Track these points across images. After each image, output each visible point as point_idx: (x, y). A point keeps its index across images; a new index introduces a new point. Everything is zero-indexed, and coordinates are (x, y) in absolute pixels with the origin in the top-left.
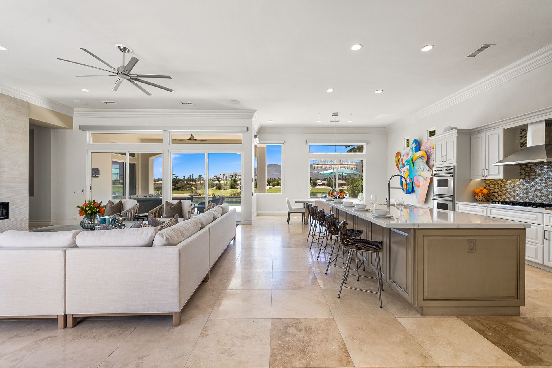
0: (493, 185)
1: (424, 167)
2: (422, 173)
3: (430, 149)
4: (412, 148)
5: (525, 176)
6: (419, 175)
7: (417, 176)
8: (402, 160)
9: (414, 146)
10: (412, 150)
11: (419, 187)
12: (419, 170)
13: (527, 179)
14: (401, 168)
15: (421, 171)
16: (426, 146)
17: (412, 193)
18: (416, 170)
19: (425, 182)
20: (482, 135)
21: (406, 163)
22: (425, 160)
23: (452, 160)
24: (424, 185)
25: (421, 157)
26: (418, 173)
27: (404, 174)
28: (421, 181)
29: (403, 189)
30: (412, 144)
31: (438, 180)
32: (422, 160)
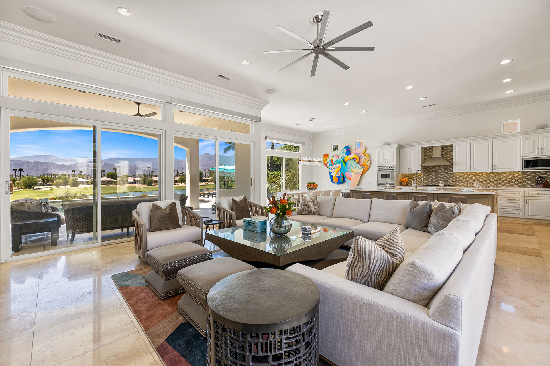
0: (408, 177)
1: (356, 166)
2: (353, 170)
3: (360, 154)
4: (343, 152)
5: (426, 172)
7: (349, 171)
8: (332, 160)
9: (345, 150)
10: (343, 154)
11: (351, 179)
12: (351, 167)
13: (428, 173)
14: (330, 165)
15: (352, 168)
16: (357, 151)
17: (344, 182)
18: (348, 168)
19: (356, 176)
20: (408, 149)
21: (336, 162)
22: (357, 161)
23: (393, 162)
24: (356, 177)
25: (353, 159)
26: (350, 170)
27: (334, 170)
28: (353, 175)
29: (332, 181)
30: (343, 149)
31: (381, 174)
32: (355, 161)
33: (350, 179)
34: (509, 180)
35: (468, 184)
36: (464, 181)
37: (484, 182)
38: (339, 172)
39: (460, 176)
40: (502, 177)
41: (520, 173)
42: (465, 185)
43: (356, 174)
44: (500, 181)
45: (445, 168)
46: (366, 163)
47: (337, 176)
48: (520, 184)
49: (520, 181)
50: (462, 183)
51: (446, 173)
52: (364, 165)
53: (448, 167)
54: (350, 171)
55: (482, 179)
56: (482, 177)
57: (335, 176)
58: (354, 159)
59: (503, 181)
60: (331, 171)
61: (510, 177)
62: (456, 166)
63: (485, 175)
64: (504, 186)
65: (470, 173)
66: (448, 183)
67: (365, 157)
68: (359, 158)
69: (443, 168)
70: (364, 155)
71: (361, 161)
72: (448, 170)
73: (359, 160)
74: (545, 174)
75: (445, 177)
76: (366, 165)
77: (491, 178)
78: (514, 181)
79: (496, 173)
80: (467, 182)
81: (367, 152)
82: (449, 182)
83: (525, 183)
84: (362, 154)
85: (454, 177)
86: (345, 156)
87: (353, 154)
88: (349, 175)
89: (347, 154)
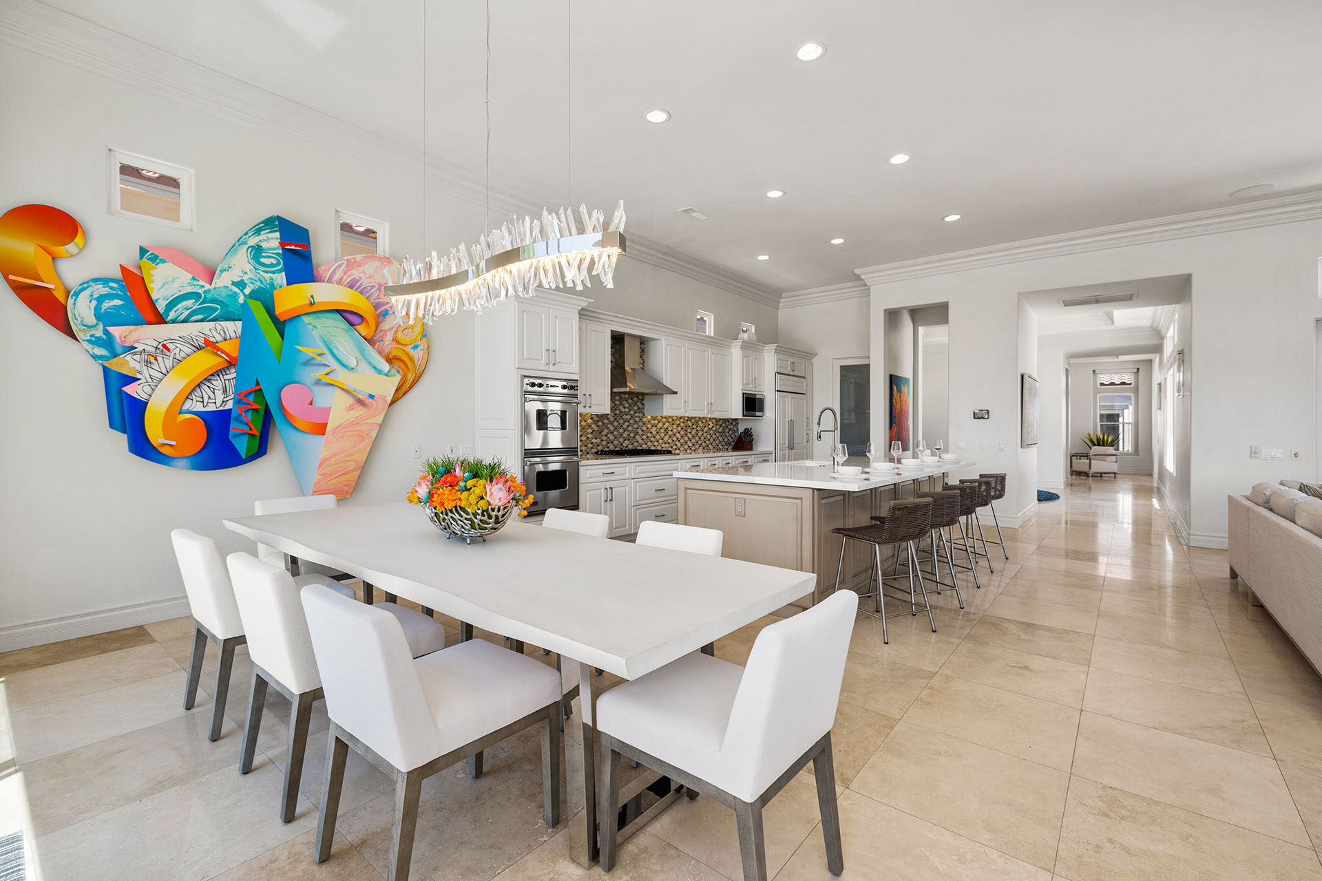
1: (356, 355)
2: (342, 376)
4: (255, 247)
6: (326, 379)
8: (128, 279)
9: (272, 241)
10: (254, 258)
12: (329, 359)
14: (106, 319)
15: (333, 364)
17: (265, 453)
18: (304, 359)
19: (360, 411)
21: (189, 303)
22: (368, 330)
23: (569, 364)
24: (355, 423)
25: (338, 311)
26: (319, 373)
27: (164, 363)
28: (338, 409)
29: (141, 446)
30: (258, 231)
32: (352, 325)
33: (321, 429)
36: (658, 437)
38: (217, 383)
39: (653, 426)
43: (360, 402)
46: (408, 349)
47: (199, 408)
49: (714, 436)
51: (633, 417)
52: (397, 358)
53: (638, 399)
54: (318, 382)
55: (680, 432)
56: (680, 429)
57: (176, 407)
58: (349, 316)
59: (700, 438)
60: (130, 364)
61: (707, 429)
62: (670, 398)
64: (701, 448)
66: (635, 444)
68: (375, 311)
69: (629, 401)
71: (380, 334)
72: (637, 408)
73: (376, 326)
76: (408, 361)
79: (693, 421)
85: (644, 428)
86: (272, 279)
87: (330, 281)
88: (311, 404)
89: (287, 269)
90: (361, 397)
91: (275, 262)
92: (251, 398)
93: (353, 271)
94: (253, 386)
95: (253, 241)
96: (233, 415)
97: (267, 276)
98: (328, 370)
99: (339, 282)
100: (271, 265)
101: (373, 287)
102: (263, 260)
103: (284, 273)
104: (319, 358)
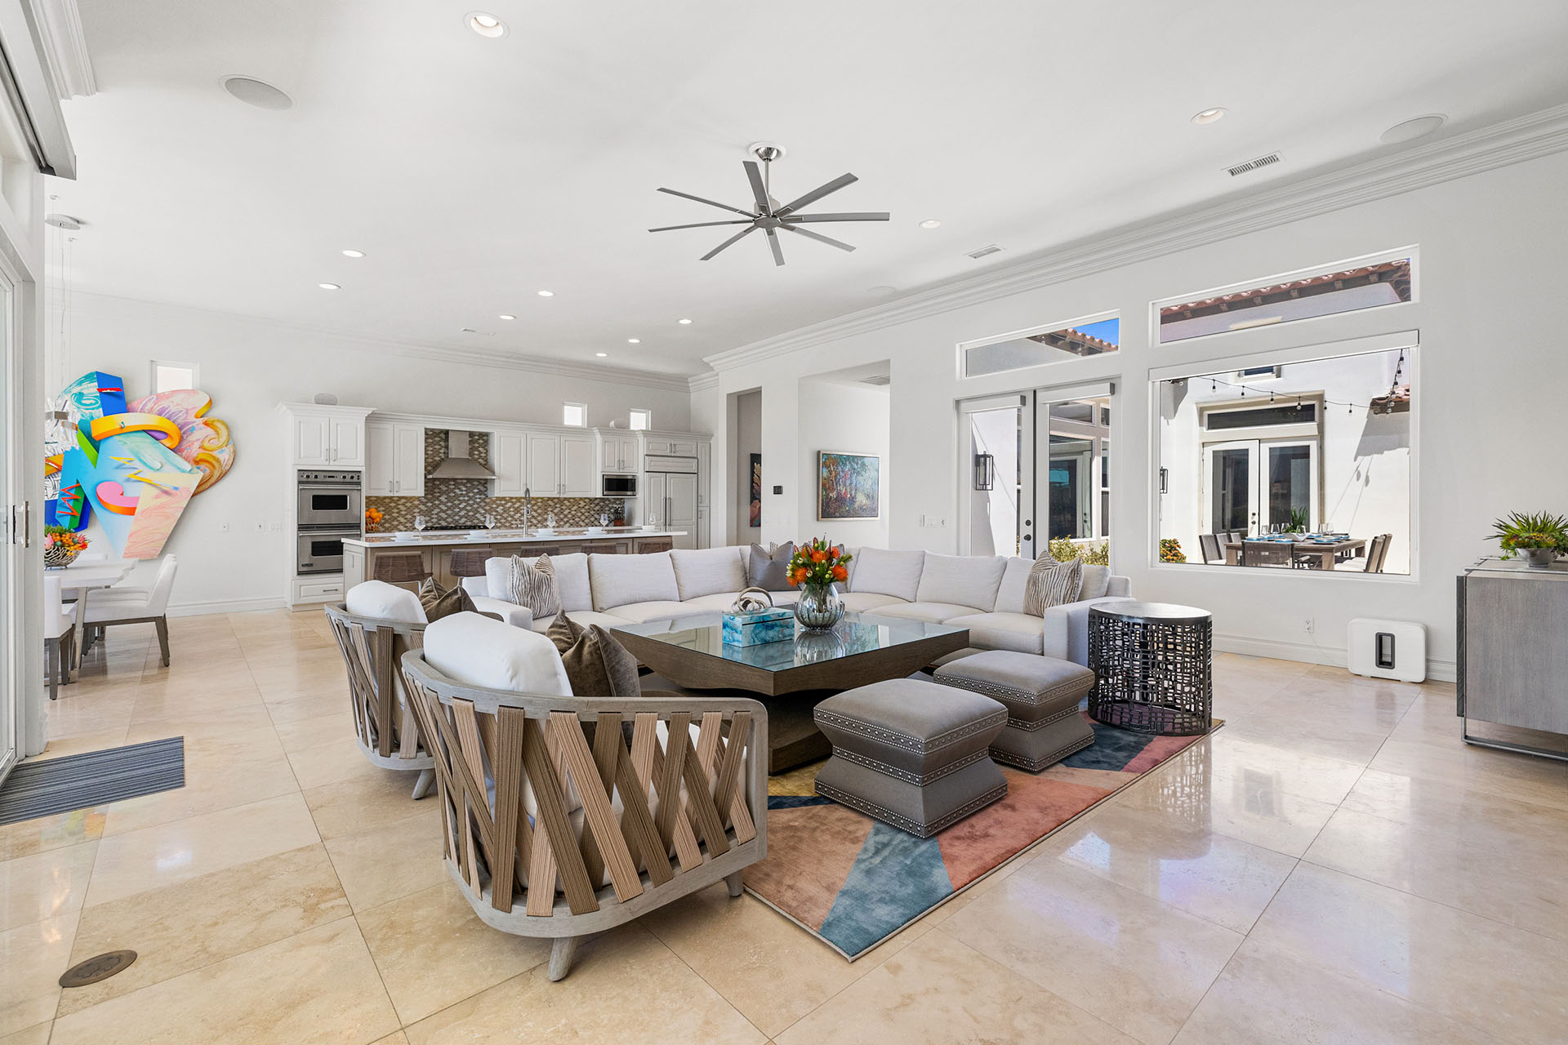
1: (164, 460)
2: (153, 476)
3: (182, 415)
4: (80, 395)
6: (135, 478)
7: (120, 479)
9: (92, 388)
10: (77, 401)
12: (137, 464)
15: (142, 468)
17: (86, 527)
18: (116, 465)
19: (165, 499)
20: (389, 426)
22: (169, 442)
23: (351, 459)
24: (161, 507)
25: (144, 431)
26: (129, 474)
28: (145, 497)
30: (80, 383)
31: (314, 496)
32: (157, 439)
33: (131, 511)
34: (573, 513)
35: (514, 522)
36: (505, 515)
37: (539, 518)
39: (498, 506)
40: (563, 507)
41: (587, 500)
42: (507, 524)
43: (166, 492)
44: (562, 516)
45: (469, 485)
46: (215, 453)
48: (587, 521)
49: (587, 514)
50: (503, 521)
51: (470, 498)
52: (203, 461)
53: (476, 483)
54: (128, 480)
55: (535, 511)
56: (535, 507)
58: (153, 433)
59: (566, 516)
61: (575, 508)
62: (502, 482)
63: (540, 504)
64: (568, 525)
65: (516, 498)
66: (476, 521)
67: (209, 431)
68: (180, 429)
69: (464, 485)
70: (206, 424)
71: (185, 444)
72: (476, 491)
73: (181, 439)
74: (614, 502)
75: (469, 508)
76: (214, 462)
77: (550, 509)
78: (579, 514)
79: (556, 501)
80: (510, 519)
81: (215, 413)
82: (478, 519)
83: (592, 519)
84: (191, 418)
85: (487, 508)
86: (91, 413)
87: (142, 411)
88: (122, 494)
89: (103, 406)
90: (166, 489)
91: (93, 402)
92: (73, 492)
93: (163, 402)
94: (74, 484)
95: (76, 390)
96: (58, 503)
97: (87, 411)
98: (136, 471)
99: (150, 412)
100: (91, 404)
101: (181, 411)
102: (83, 402)
103: (101, 409)
104: (128, 464)
